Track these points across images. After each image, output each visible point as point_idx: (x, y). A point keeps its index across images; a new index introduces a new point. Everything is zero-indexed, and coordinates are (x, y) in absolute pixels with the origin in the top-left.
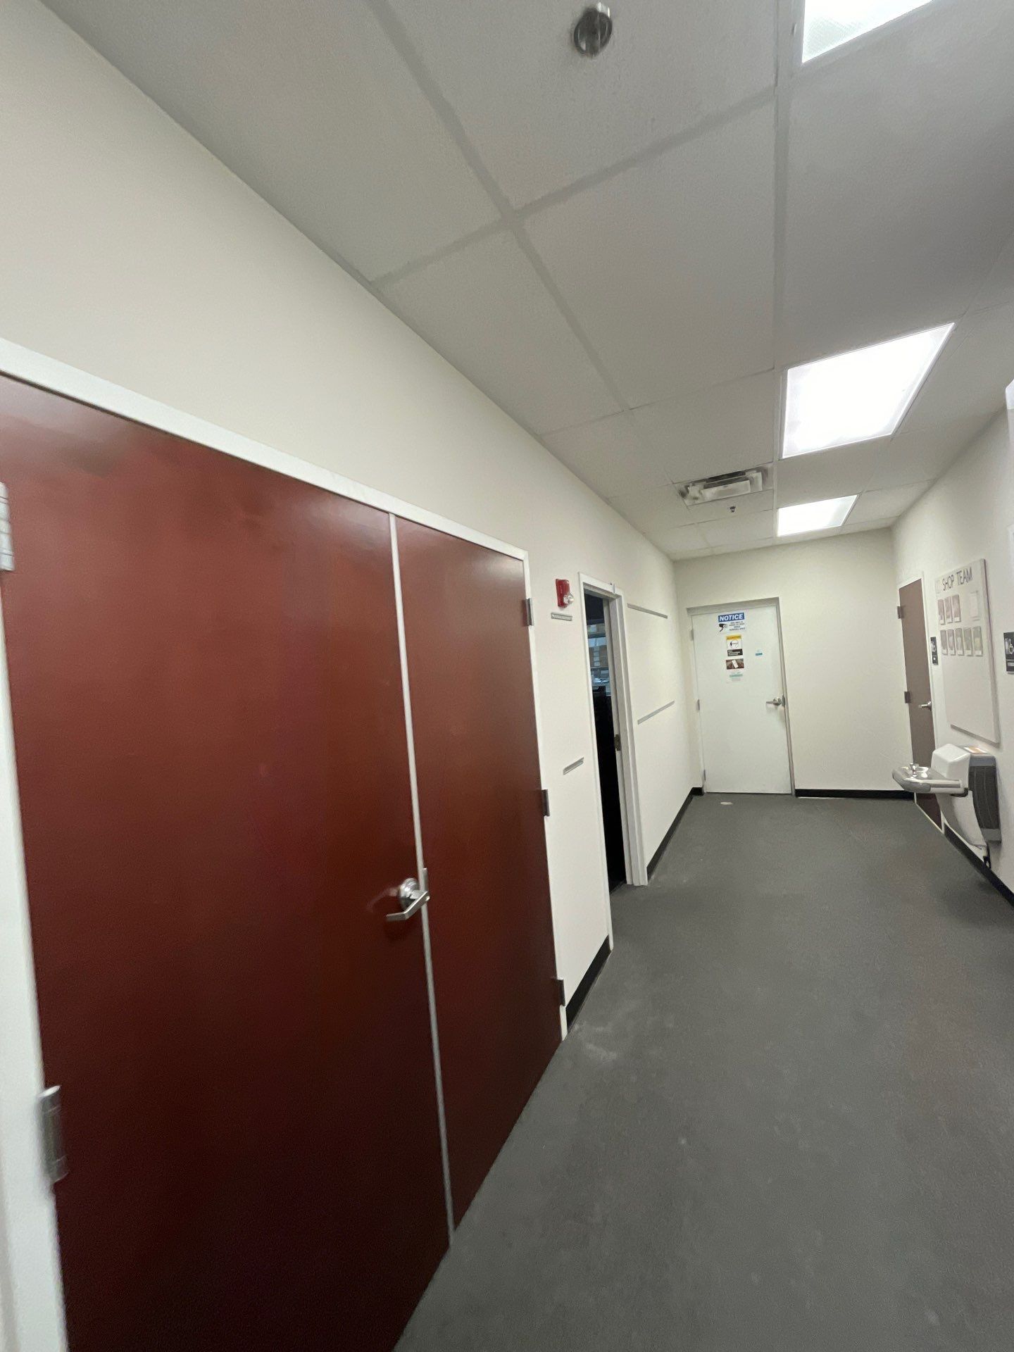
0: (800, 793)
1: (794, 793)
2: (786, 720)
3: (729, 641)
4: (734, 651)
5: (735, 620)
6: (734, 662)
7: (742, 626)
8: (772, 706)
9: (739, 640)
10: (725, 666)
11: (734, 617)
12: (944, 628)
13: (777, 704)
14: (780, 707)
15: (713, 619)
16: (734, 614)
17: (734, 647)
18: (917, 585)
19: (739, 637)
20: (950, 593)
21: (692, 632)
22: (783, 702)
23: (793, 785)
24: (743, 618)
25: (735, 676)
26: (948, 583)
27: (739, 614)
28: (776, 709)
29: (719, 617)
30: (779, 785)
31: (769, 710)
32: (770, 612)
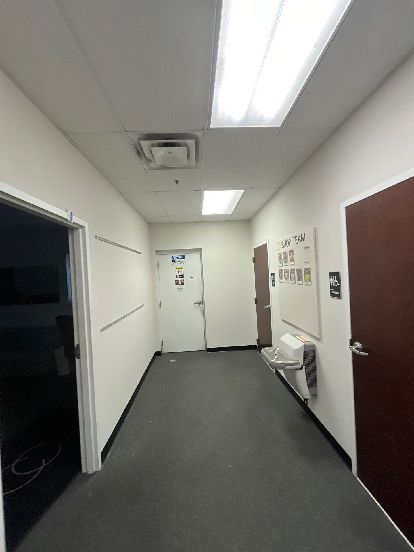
0: (209, 350)
1: (206, 350)
2: (203, 312)
3: (177, 270)
4: (180, 275)
5: (180, 259)
6: (179, 281)
7: (184, 262)
8: (197, 305)
9: (182, 270)
10: (175, 283)
11: (180, 257)
12: (281, 268)
13: (200, 304)
14: (201, 305)
15: (170, 258)
16: (180, 256)
17: (180, 273)
18: (265, 246)
19: (182, 268)
20: (287, 249)
21: (158, 264)
22: (202, 303)
23: (206, 345)
24: (185, 258)
25: (180, 289)
26: (286, 244)
27: (182, 256)
28: (199, 306)
29: (172, 256)
30: (199, 346)
31: (196, 307)
32: (197, 256)
